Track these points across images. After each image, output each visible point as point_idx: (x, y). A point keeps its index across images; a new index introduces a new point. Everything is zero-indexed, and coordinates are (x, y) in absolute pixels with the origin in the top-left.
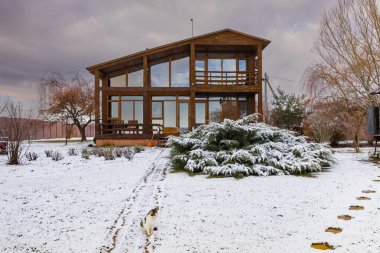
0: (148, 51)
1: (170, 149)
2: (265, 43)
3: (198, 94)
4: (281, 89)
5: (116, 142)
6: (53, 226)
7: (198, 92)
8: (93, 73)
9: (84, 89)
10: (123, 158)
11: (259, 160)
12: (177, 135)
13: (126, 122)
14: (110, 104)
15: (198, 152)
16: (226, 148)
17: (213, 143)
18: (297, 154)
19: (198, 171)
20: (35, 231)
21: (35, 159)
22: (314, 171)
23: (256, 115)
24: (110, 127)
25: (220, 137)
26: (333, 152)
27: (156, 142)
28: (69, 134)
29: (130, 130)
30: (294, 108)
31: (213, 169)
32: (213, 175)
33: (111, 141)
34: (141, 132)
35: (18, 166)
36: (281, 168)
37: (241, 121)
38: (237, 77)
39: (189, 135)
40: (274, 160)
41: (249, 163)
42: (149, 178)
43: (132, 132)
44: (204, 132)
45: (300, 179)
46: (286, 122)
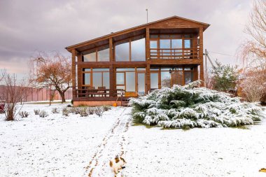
0: (113, 34)
1: (131, 108)
2: (205, 27)
3: (152, 66)
4: (218, 62)
5: (89, 103)
6: (42, 166)
7: (153, 65)
8: (70, 51)
9: (63, 64)
10: (94, 115)
11: (202, 116)
12: (137, 97)
13: (96, 88)
14: (84, 75)
15: (153, 110)
16: (176, 107)
17: (165, 103)
18: (233, 111)
19: (153, 124)
20: (27, 170)
21: (26, 116)
22: (247, 124)
23: (199, 81)
24: (84, 92)
25: (170, 98)
26: (263, 109)
27: (120, 102)
28: (52, 97)
29: (100, 94)
30: (229, 75)
31: (165, 122)
32: (166, 128)
33: (85, 103)
34: (108, 96)
35: (14, 122)
36: (220, 122)
37: (186, 86)
38: (183, 53)
39: (146, 97)
40: (214, 116)
41: (194, 118)
42: (115, 130)
43: (101, 96)
44: (157, 95)
45: (236, 130)
46: (223, 87)
